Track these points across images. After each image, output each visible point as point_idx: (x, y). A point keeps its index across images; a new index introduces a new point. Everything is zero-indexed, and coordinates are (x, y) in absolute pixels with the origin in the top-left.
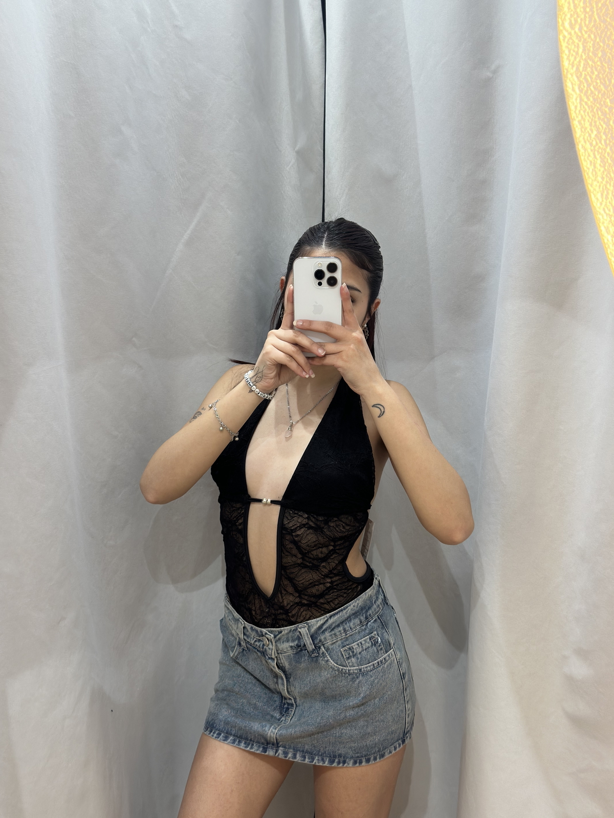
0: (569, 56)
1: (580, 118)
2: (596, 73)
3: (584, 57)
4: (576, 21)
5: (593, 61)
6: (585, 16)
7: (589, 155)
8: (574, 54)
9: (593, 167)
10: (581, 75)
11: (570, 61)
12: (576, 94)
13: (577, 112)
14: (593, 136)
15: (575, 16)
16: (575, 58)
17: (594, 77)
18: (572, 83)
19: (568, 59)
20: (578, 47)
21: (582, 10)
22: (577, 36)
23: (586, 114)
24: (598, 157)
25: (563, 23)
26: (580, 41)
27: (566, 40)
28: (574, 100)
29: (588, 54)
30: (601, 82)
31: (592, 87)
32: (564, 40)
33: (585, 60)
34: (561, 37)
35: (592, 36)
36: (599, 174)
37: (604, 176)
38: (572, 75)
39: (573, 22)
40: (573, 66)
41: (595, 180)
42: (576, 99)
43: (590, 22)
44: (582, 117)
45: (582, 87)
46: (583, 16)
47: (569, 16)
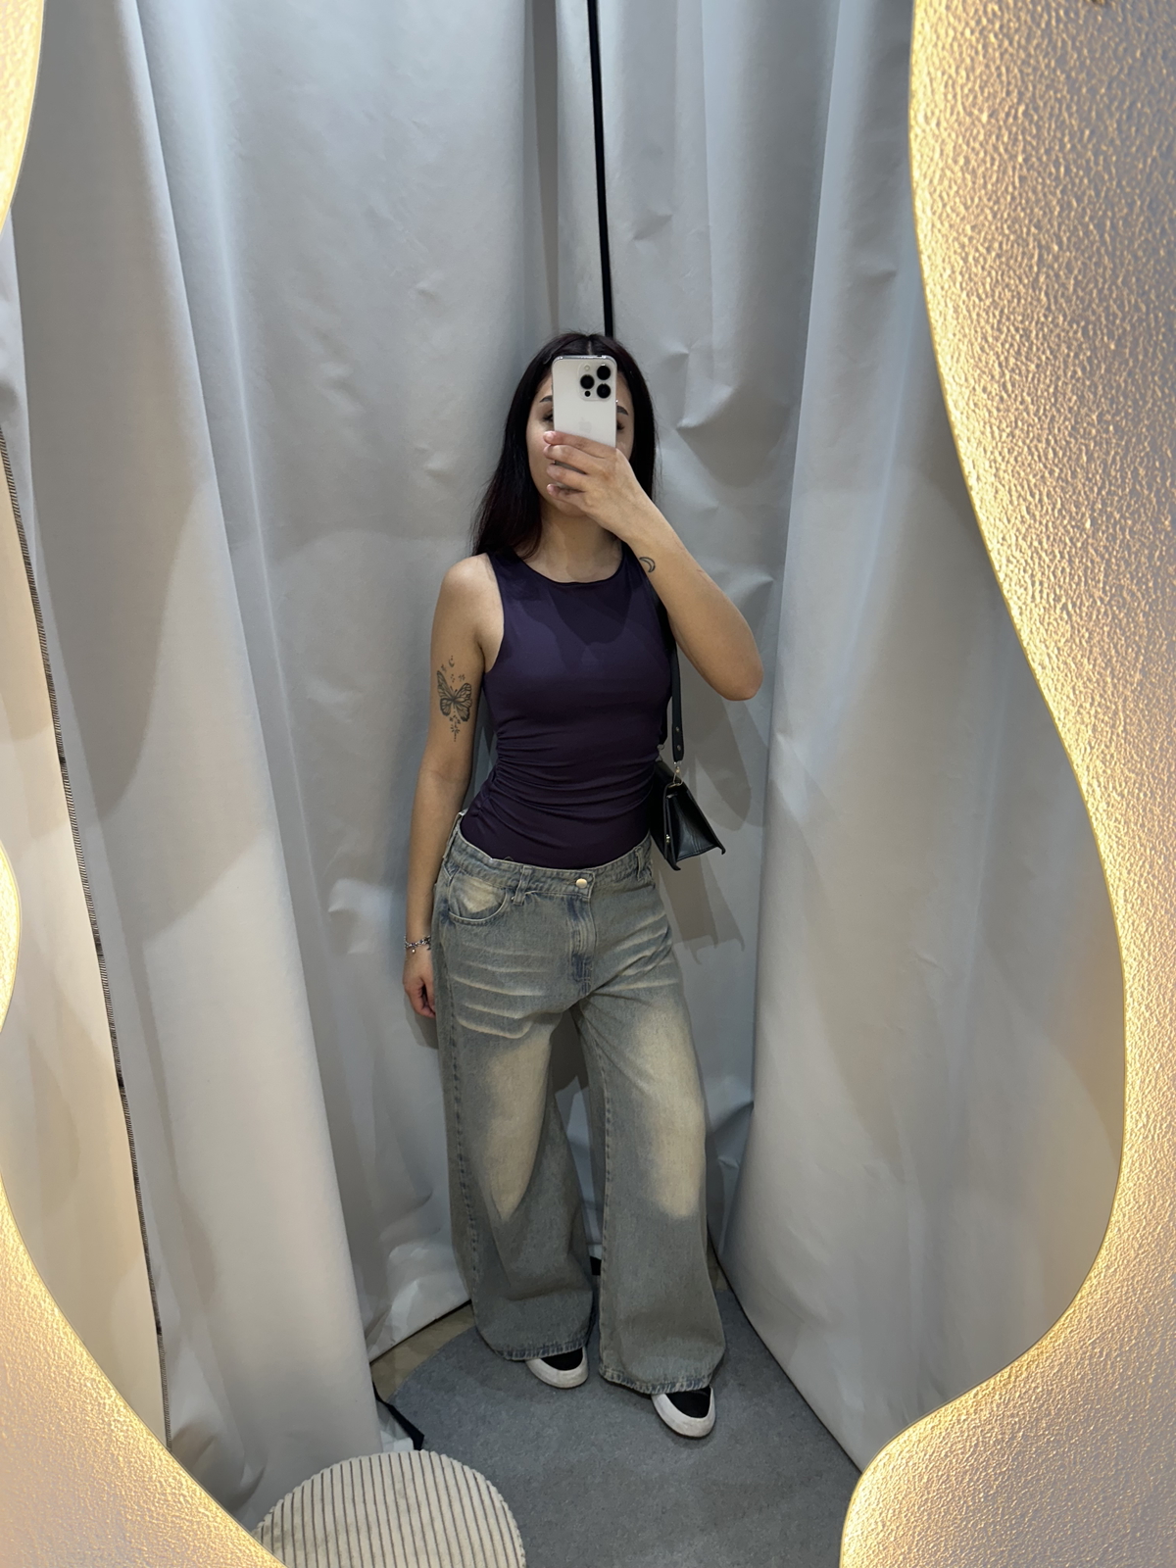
0: (920, 164)
1: (930, 250)
2: (955, 188)
3: (941, 164)
4: (933, 113)
5: (953, 172)
6: (946, 106)
7: (939, 303)
8: (928, 160)
9: (942, 319)
10: (935, 190)
11: (921, 170)
12: (927, 217)
13: (927, 243)
14: (945, 276)
15: (933, 105)
16: (929, 167)
17: (952, 193)
18: (923, 203)
19: (920, 167)
20: (933, 151)
21: (943, 97)
22: (934, 135)
23: (939, 245)
24: (950, 305)
25: (916, 116)
26: (937, 141)
27: (919, 140)
28: (924, 227)
29: (946, 162)
30: (961, 202)
31: (948, 209)
32: (915, 140)
33: (942, 170)
34: (912, 136)
35: (954, 136)
36: (951, 329)
37: (957, 332)
38: (923, 190)
39: (929, 114)
40: (925, 176)
41: (945, 337)
42: (927, 225)
43: (952, 114)
44: (933, 250)
45: (935, 208)
46: (942, 107)
47: (923, 105)
